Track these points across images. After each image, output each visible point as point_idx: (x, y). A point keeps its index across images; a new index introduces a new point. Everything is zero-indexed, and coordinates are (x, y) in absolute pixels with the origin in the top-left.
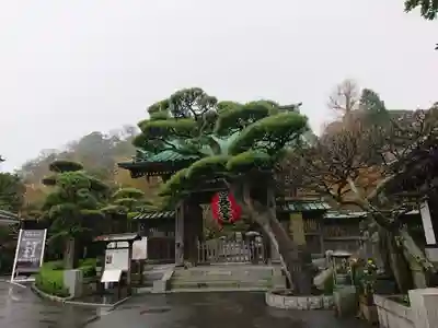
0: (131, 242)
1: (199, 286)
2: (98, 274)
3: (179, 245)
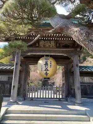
3: (14, 86)
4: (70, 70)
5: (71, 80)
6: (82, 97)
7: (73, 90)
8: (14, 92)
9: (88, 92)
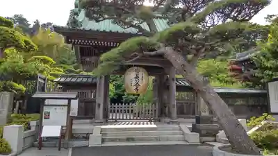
0: (69, 100)
1: (128, 140)
2: (33, 129)
3: (99, 105)
4: (165, 83)
5: (165, 97)
6: (178, 117)
7: (167, 108)
8: (100, 112)
9: (185, 111)
